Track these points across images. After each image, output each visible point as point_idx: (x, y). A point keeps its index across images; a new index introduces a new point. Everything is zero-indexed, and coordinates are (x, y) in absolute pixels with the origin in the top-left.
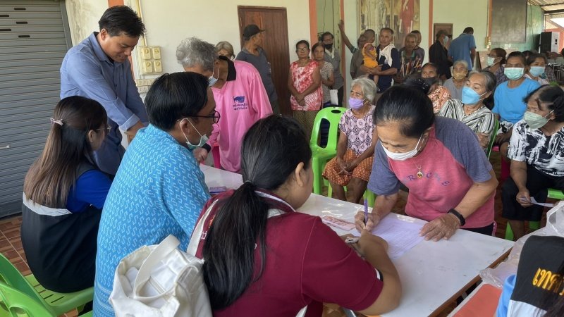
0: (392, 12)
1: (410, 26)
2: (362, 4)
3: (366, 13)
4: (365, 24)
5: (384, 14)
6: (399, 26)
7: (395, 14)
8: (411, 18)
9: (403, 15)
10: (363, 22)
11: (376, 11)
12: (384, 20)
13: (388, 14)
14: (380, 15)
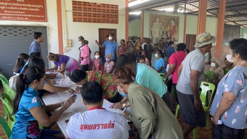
0: (165, 30)
1: (174, 35)
2: (151, 27)
3: (153, 30)
4: (153, 34)
5: (161, 30)
6: (168, 35)
7: (167, 31)
8: (174, 32)
9: (170, 31)
10: (152, 33)
11: (158, 30)
12: (161, 32)
13: (163, 30)
14: (159, 31)
